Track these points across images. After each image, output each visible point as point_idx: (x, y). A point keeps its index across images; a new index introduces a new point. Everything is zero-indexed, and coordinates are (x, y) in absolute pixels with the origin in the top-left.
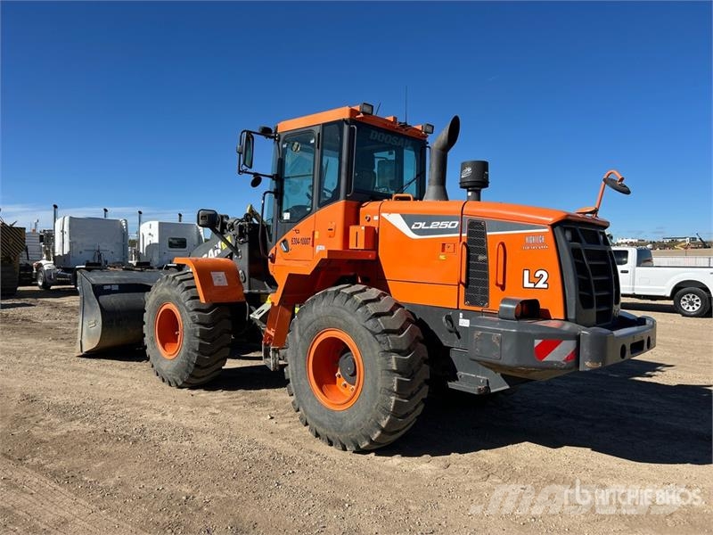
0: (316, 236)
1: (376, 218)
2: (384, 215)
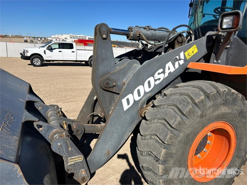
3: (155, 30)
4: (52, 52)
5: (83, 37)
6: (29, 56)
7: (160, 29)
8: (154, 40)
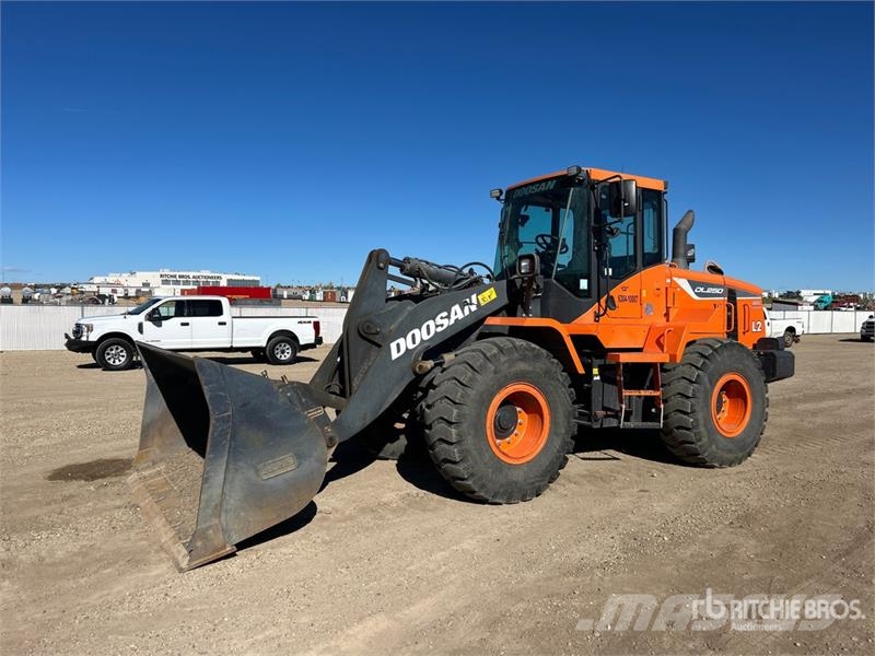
0: (644, 295)
1: (669, 281)
2: (675, 279)
3: (440, 267)
4: (160, 326)
5: (209, 277)
6: (96, 340)
7: (446, 267)
8: (439, 281)
